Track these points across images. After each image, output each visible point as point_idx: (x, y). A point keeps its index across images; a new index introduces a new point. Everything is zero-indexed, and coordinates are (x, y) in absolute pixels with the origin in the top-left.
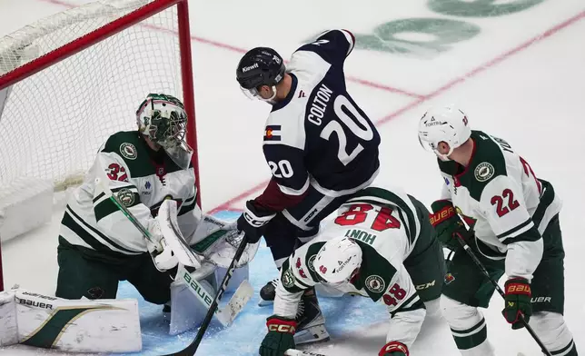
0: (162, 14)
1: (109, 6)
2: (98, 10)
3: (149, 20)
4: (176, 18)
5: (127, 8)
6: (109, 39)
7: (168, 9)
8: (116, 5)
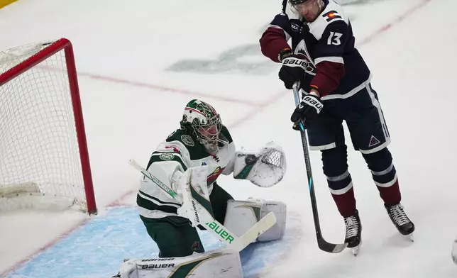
0: (53, 57)
1: (11, 55)
2: (3, 58)
3: (43, 63)
4: (64, 59)
5: (26, 55)
6: (13, 80)
7: (58, 53)
8: (17, 53)
